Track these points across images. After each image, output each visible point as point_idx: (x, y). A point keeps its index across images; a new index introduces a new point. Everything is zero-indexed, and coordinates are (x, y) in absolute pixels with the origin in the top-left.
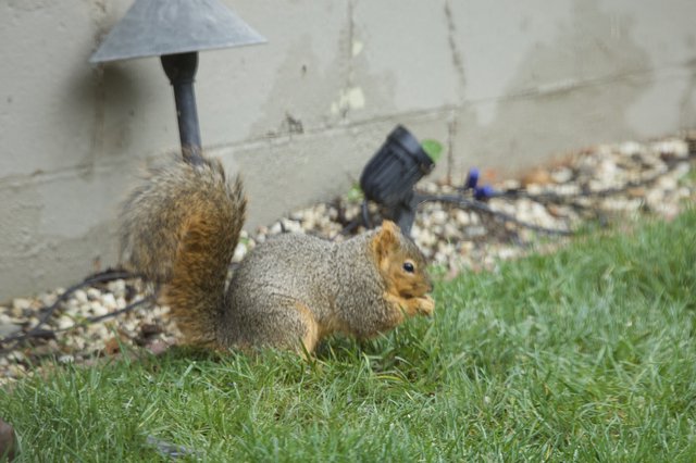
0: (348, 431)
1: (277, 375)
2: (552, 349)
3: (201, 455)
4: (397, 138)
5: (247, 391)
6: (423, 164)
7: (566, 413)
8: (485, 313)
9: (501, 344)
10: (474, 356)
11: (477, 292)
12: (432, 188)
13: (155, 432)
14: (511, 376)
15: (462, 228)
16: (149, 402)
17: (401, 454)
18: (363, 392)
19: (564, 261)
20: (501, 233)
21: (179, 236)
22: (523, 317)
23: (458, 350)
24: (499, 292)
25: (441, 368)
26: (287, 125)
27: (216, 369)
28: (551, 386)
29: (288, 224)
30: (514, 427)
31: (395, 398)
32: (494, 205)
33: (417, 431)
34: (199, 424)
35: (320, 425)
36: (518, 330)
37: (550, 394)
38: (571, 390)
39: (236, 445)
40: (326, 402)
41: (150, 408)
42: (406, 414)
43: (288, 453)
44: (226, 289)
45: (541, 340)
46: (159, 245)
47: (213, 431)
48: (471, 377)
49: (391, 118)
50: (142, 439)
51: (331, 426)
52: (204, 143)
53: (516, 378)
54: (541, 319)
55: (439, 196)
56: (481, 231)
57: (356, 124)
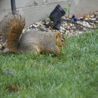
0: (46, 70)
1: (31, 58)
2: (90, 54)
3: (15, 75)
4: (58, 7)
5: (25, 61)
6: (63, 13)
7: (93, 68)
8: (76, 45)
9: (79, 52)
10: (73, 55)
11: (74, 41)
12: (65, 18)
13: (5, 69)
14: (81, 59)
15: (71, 27)
16: (4, 63)
17: (57, 75)
18: (49, 62)
19: (93, 35)
20: (79, 28)
21: (10, 29)
22: (84, 47)
23: (70, 54)
24: (79, 41)
25: (66, 57)
26: (34, 3)
27: (18, 56)
28: (89, 62)
29: (34, 25)
30: (81, 70)
31: (56, 63)
32: (78, 22)
33: (61, 71)
34: (14, 68)
35: (40, 69)
36: (83, 49)
37: (89, 64)
38: (94, 63)
39: (22, 72)
40: (42, 64)
41: (4, 64)
42: (59, 67)
43: (33, 74)
44: (19, 41)
45: (88, 52)
46: (6, 31)
47: (17, 69)
48: (72, 59)
49: (56, 3)
50: (2, 71)
51: (43, 69)
52: (16, 7)
53: (82, 60)
54: (87, 47)
55: (66, 20)
56: (75, 28)
57: (49, 4)
